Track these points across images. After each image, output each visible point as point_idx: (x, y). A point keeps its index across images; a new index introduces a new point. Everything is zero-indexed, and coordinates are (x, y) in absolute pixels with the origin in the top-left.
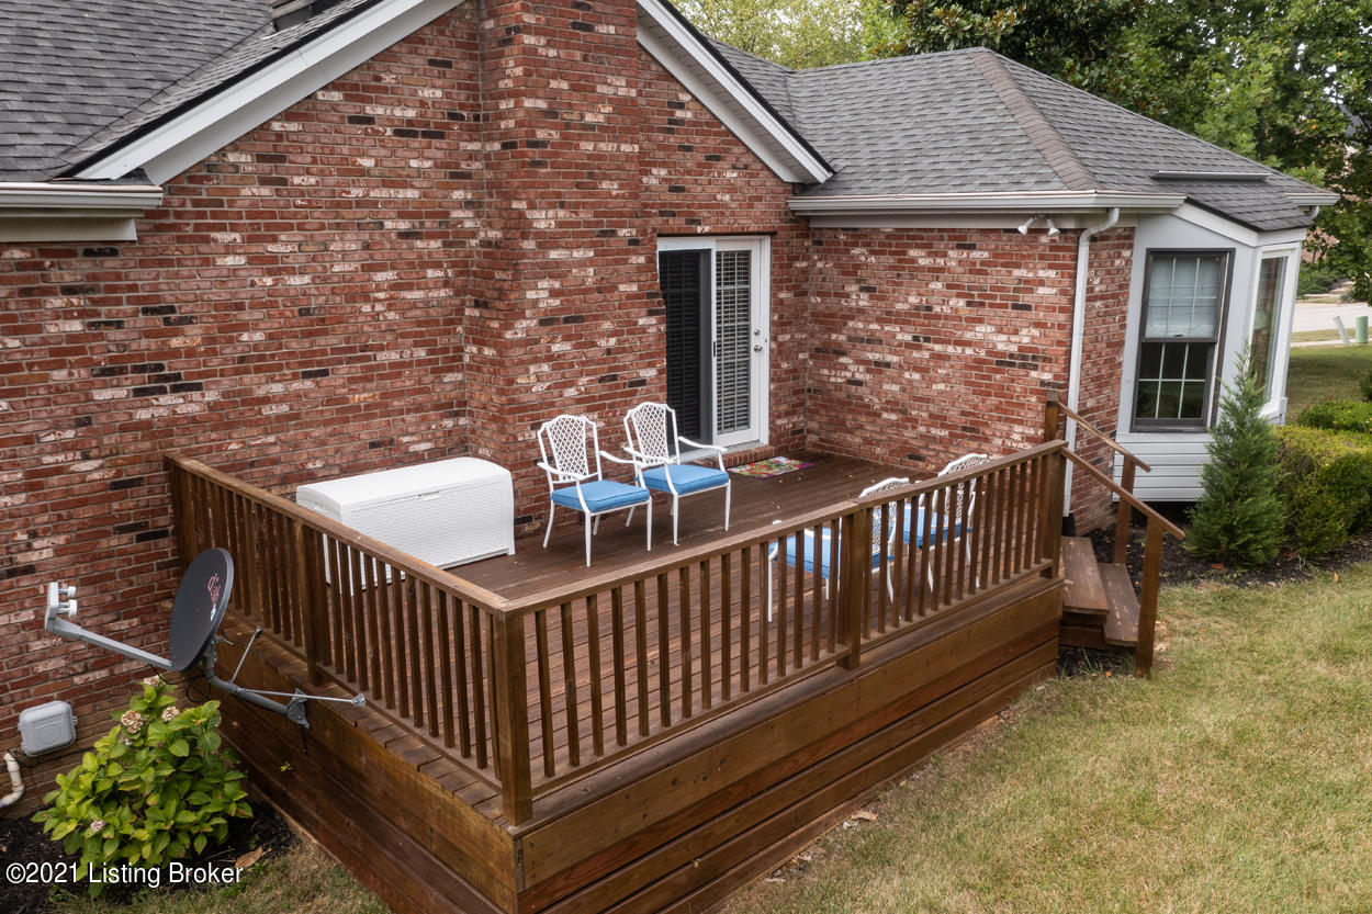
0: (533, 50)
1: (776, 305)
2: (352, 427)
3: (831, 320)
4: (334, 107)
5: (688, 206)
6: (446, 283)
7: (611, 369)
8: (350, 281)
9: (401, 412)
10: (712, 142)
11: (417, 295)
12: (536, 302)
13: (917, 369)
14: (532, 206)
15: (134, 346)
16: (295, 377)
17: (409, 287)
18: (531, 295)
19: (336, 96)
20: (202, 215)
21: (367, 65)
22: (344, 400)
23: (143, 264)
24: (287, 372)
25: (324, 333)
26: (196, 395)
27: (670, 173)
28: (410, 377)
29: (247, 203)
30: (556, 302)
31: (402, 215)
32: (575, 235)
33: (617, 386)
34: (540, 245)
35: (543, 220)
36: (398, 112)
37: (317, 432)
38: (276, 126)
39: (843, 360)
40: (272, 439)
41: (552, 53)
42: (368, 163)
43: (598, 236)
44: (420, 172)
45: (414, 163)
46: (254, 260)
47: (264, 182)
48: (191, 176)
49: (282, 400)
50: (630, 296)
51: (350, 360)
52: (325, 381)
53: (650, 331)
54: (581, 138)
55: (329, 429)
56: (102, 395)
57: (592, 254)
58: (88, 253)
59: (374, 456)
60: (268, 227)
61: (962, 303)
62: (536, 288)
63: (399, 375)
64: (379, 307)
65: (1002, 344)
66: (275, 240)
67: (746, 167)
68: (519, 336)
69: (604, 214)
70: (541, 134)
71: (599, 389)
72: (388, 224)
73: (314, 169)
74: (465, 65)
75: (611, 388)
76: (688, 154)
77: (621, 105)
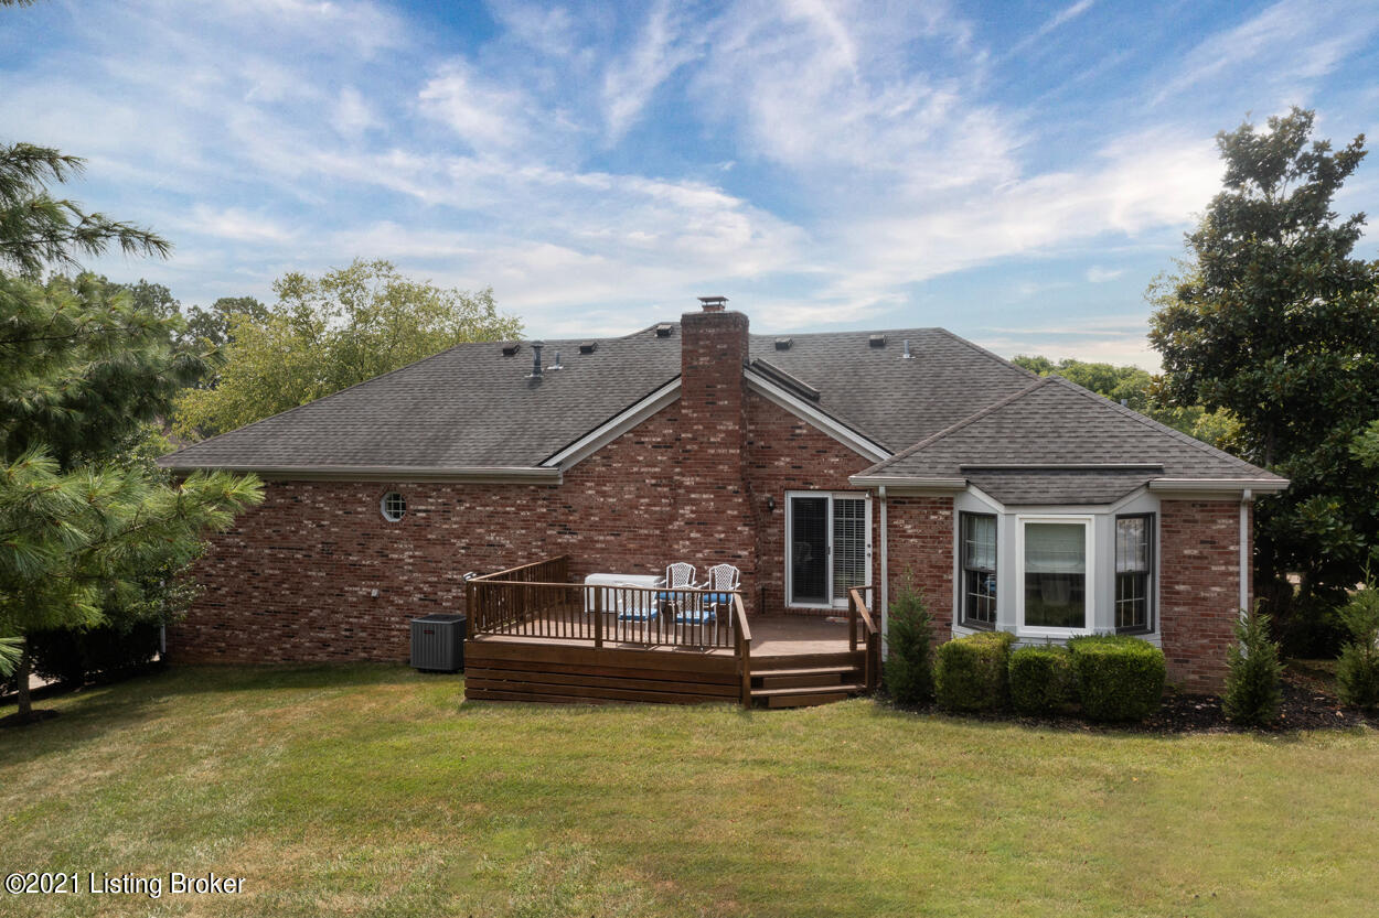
0: (686, 416)
2: (627, 557)
4: (629, 439)
5: (804, 475)
7: (722, 548)
8: (631, 501)
10: (820, 445)
11: (657, 509)
12: (684, 514)
15: (559, 518)
16: (608, 535)
17: (655, 506)
18: (682, 511)
19: (631, 435)
20: (582, 477)
21: (643, 423)
22: (625, 546)
23: (565, 492)
24: (606, 532)
25: (620, 520)
26: (575, 536)
27: (792, 459)
28: (652, 541)
29: (597, 473)
30: (693, 516)
31: (653, 478)
32: (705, 488)
33: (727, 557)
34: (686, 491)
35: (688, 481)
36: (654, 439)
37: (614, 556)
38: (609, 447)
40: (598, 556)
41: (695, 415)
42: (641, 458)
43: (716, 489)
44: (662, 461)
45: (660, 458)
46: (597, 492)
47: (604, 466)
48: (581, 464)
49: (602, 542)
50: (733, 516)
51: (629, 531)
52: (619, 537)
53: (745, 533)
54: (708, 448)
55: (619, 556)
56: (549, 532)
57: (712, 496)
58: (549, 488)
59: (635, 569)
60: (603, 481)
62: (684, 509)
63: (647, 539)
64: (641, 512)
66: (605, 485)
67: (845, 455)
68: (675, 528)
69: (720, 479)
70: (689, 447)
72: (647, 481)
73: (621, 461)
75: (723, 557)
76: (804, 450)
77: (729, 432)
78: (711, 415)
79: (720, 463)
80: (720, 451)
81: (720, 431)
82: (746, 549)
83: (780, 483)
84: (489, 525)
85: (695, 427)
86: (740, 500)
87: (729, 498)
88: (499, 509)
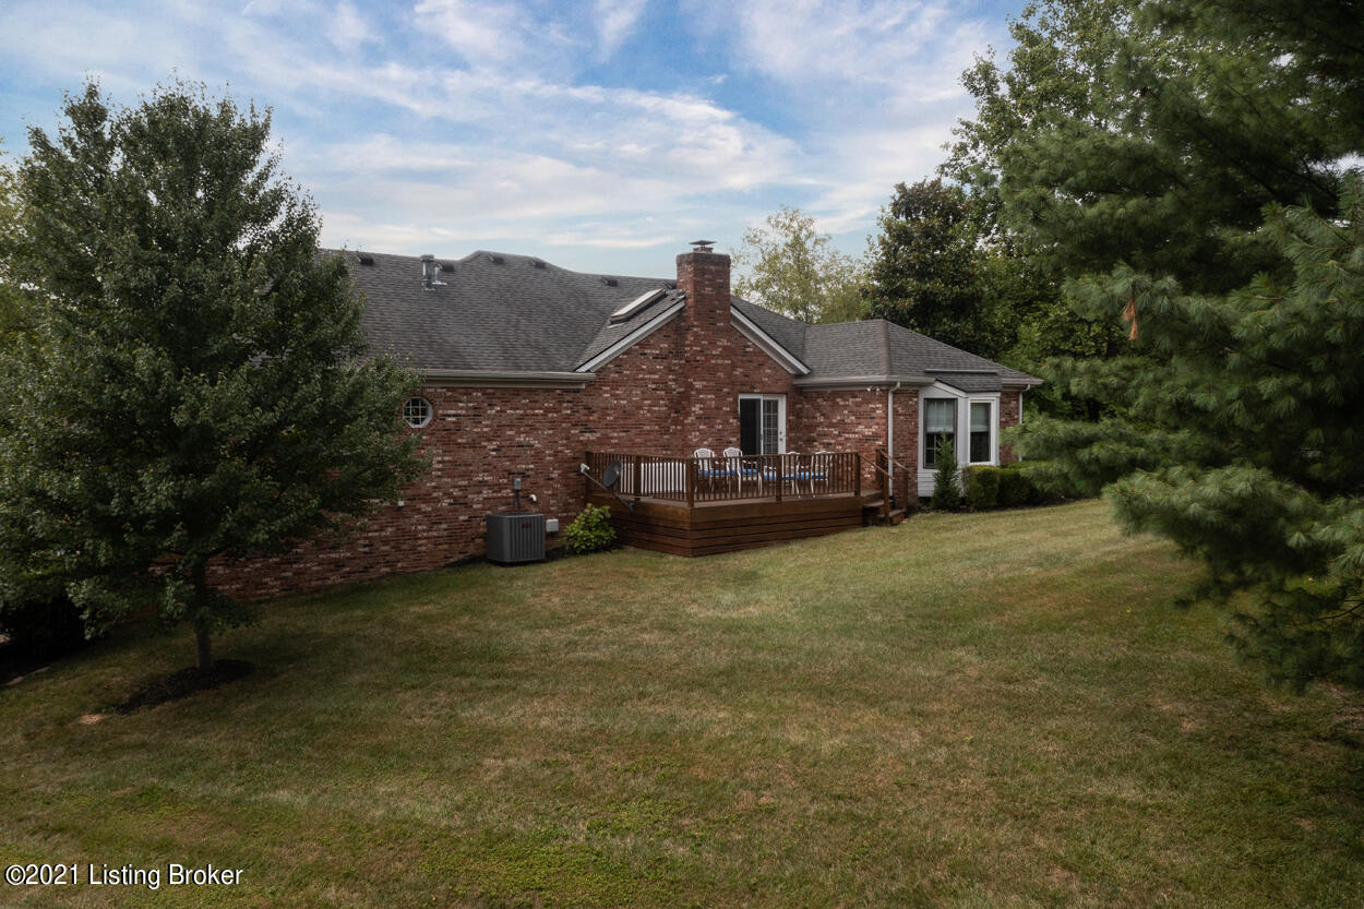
0: (696, 332)
1: (788, 422)
2: (635, 449)
3: (811, 428)
4: (638, 351)
5: (751, 382)
6: (666, 406)
7: (720, 436)
8: (637, 403)
11: (656, 409)
12: (695, 411)
13: (840, 444)
14: (695, 380)
15: (581, 418)
17: (655, 406)
18: (693, 409)
19: (639, 347)
20: (601, 382)
21: (647, 338)
23: (586, 395)
24: (619, 430)
25: (629, 418)
26: (595, 434)
27: (744, 370)
28: (653, 435)
29: (612, 378)
30: (701, 412)
31: (654, 383)
32: (709, 390)
33: (722, 441)
34: (697, 393)
35: (698, 385)
36: (654, 351)
38: (623, 357)
39: (816, 444)
41: (703, 333)
42: (644, 367)
43: (716, 391)
44: (660, 370)
45: (658, 367)
46: (612, 395)
47: (617, 373)
48: (601, 371)
49: (616, 438)
51: (636, 428)
53: (734, 424)
54: (711, 359)
56: (572, 432)
57: (714, 396)
58: (574, 391)
60: (617, 386)
61: (854, 418)
62: (695, 407)
63: (650, 434)
64: (645, 412)
65: (868, 432)
66: (618, 389)
67: (774, 368)
68: (689, 422)
69: (719, 383)
70: (698, 358)
71: (715, 443)
72: (649, 386)
73: (630, 369)
74: (675, 336)
75: (719, 441)
76: (751, 363)
77: (724, 347)
79: (719, 371)
80: (718, 361)
81: (719, 346)
83: (737, 387)
84: (520, 427)
87: (724, 398)
88: (528, 412)
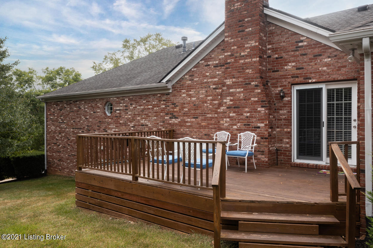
2: (202, 130)
4: (202, 64)
5: (305, 73)
7: (248, 122)
8: (203, 99)
9: (211, 129)
10: (316, 51)
12: (226, 102)
15: (170, 110)
16: (192, 118)
17: (215, 100)
19: (203, 62)
20: (180, 87)
22: (200, 124)
23: (172, 96)
24: (191, 117)
25: (198, 109)
26: (177, 119)
27: (297, 64)
28: (214, 121)
29: (187, 84)
30: (231, 103)
31: (214, 84)
32: (238, 85)
33: (250, 127)
34: (228, 88)
35: (229, 82)
36: (214, 62)
37: (195, 130)
38: (193, 70)
40: (188, 130)
41: (232, 40)
42: (208, 74)
43: (244, 85)
44: (218, 75)
45: (217, 73)
46: (187, 95)
47: (190, 80)
50: (255, 102)
51: (202, 116)
52: (197, 119)
53: (262, 112)
54: (240, 60)
55: (197, 130)
56: (166, 118)
57: (242, 90)
58: (166, 95)
60: (190, 89)
62: (226, 99)
63: (212, 120)
64: (208, 105)
66: (191, 91)
68: (221, 111)
69: (247, 79)
70: (229, 61)
71: (244, 128)
72: (211, 87)
73: (198, 77)
75: (247, 128)
76: (305, 57)
78: (242, 39)
79: (247, 69)
80: (247, 60)
81: (247, 48)
82: (263, 123)
83: (289, 80)
84: (142, 115)
85: (232, 48)
86: (259, 91)
87: (253, 90)
88: (146, 107)
